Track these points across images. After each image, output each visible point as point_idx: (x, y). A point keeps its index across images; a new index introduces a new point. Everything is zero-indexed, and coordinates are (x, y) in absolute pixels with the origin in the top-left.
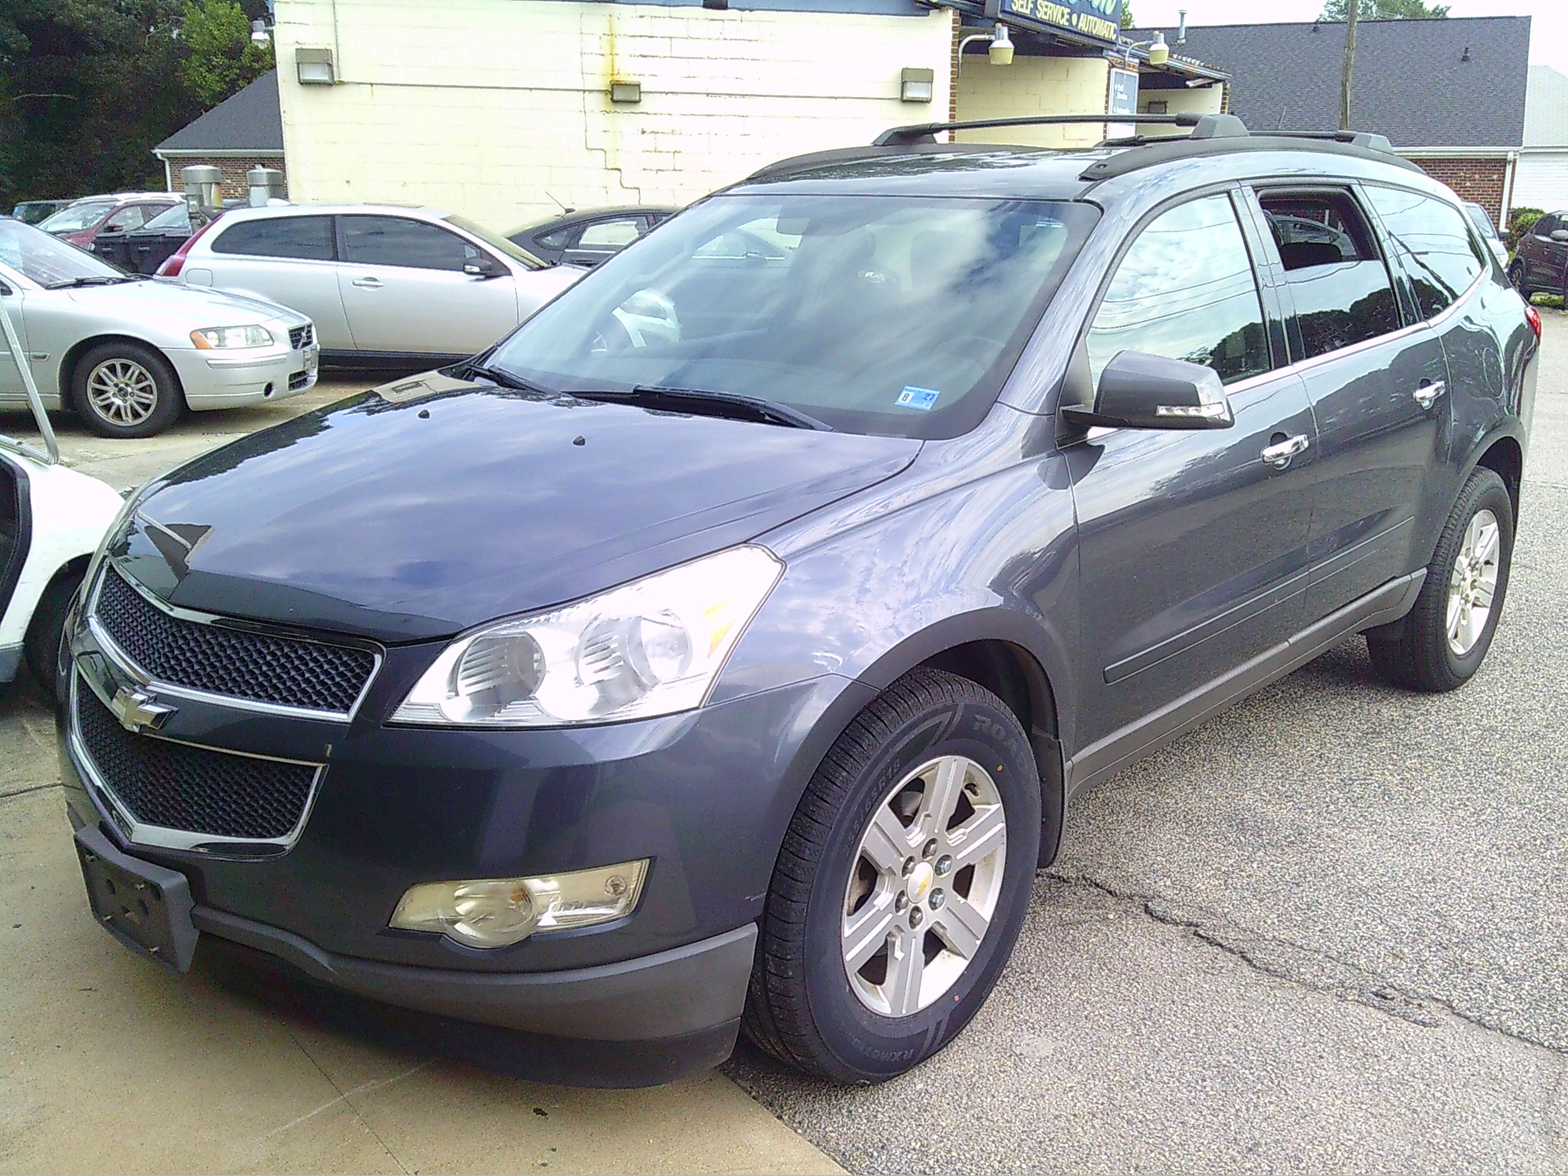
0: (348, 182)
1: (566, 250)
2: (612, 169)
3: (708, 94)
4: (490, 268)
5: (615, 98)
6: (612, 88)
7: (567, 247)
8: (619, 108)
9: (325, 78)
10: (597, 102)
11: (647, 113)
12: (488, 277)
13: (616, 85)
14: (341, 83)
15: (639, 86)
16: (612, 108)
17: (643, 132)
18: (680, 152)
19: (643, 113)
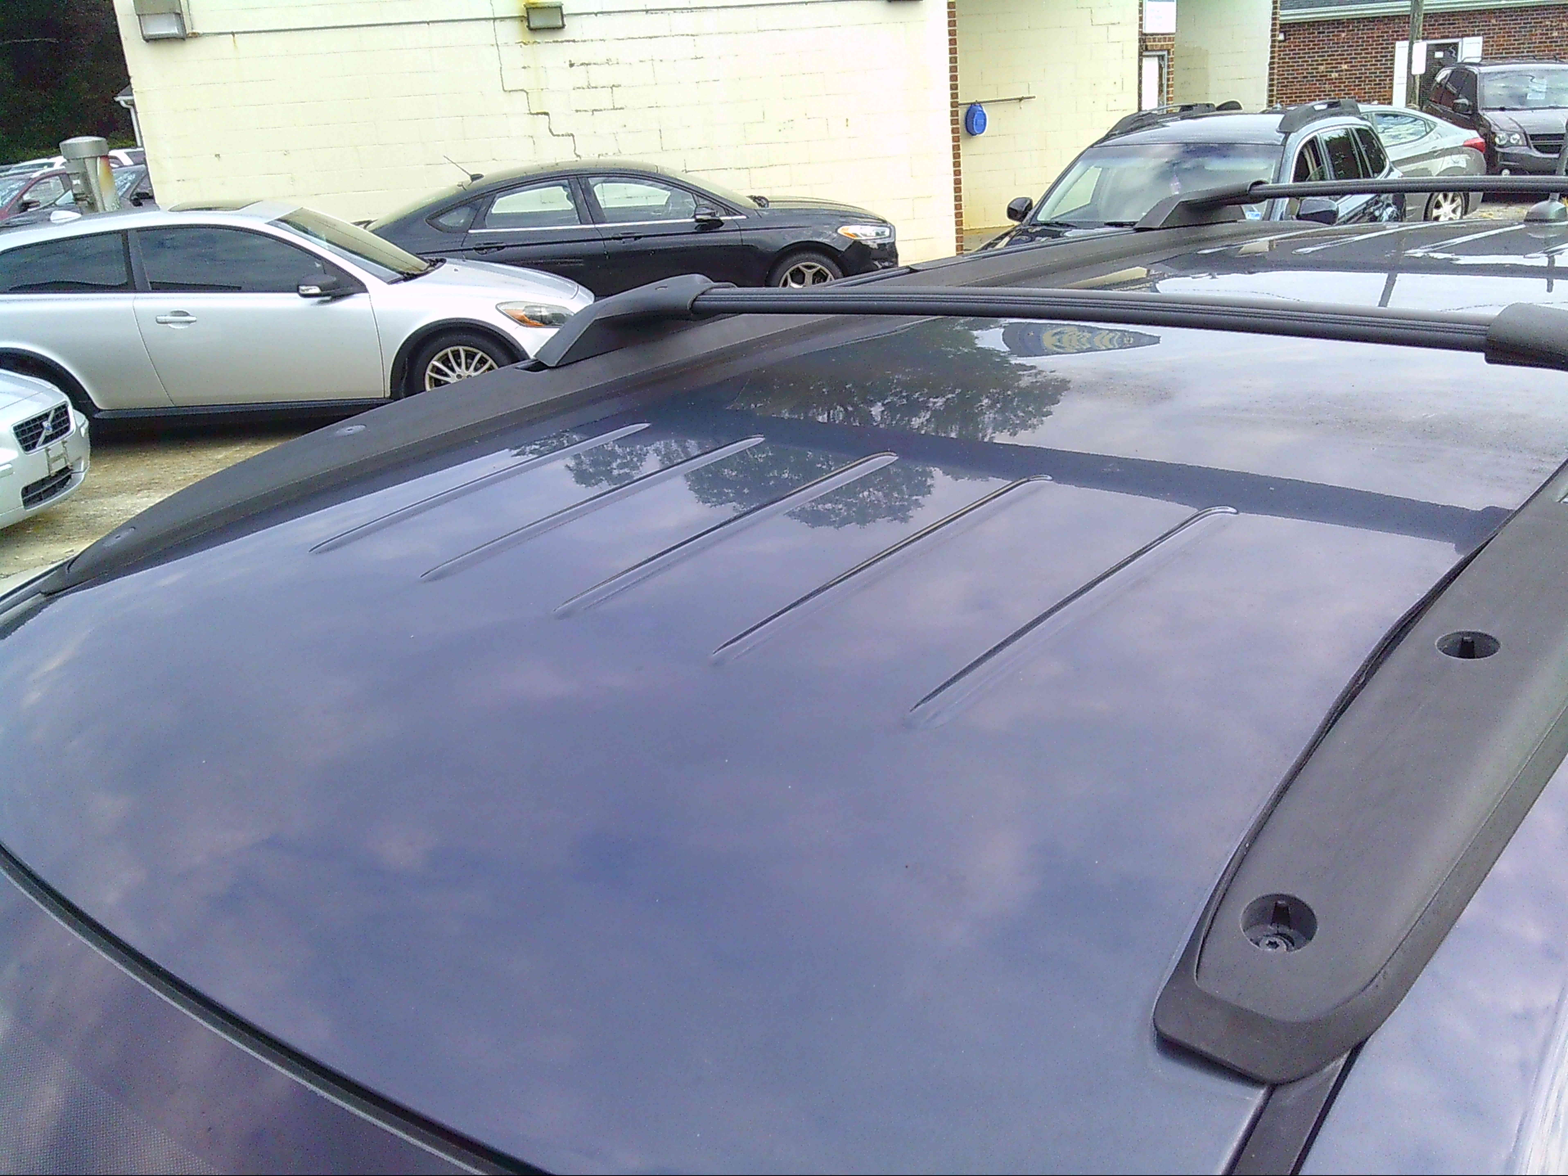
0: (217, 156)
1: (471, 231)
2: (538, 114)
3: (647, 11)
4: (336, 285)
5: (532, 26)
6: (528, 13)
7: (471, 228)
8: (539, 38)
9: (174, 30)
10: (512, 32)
11: (574, 41)
12: (337, 297)
13: (531, 9)
14: (195, 35)
15: (560, 8)
16: (530, 37)
17: (572, 65)
18: (619, 86)
19: (568, 41)
